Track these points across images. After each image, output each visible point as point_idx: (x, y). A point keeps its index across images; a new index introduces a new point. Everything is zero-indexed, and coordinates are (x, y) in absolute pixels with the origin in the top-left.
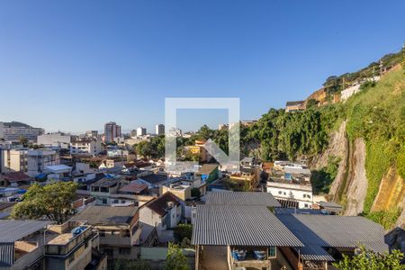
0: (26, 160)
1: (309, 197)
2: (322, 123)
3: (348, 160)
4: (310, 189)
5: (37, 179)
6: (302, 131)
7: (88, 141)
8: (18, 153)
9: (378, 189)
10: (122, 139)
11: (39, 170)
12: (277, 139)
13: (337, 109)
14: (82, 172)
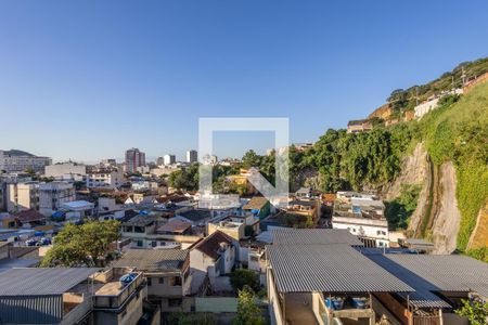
0: (37, 195)
1: (384, 233)
2: (392, 146)
3: (431, 188)
4: (386, 224)
5: (52, 218)
6: (369, 155)
7: (108, 172)
8: (28, 187)
9: (474, 221)
10: (147, 169)
11: (54, 208)
12: (338, 166)
13: (411, 128)
14: (106, 209)
